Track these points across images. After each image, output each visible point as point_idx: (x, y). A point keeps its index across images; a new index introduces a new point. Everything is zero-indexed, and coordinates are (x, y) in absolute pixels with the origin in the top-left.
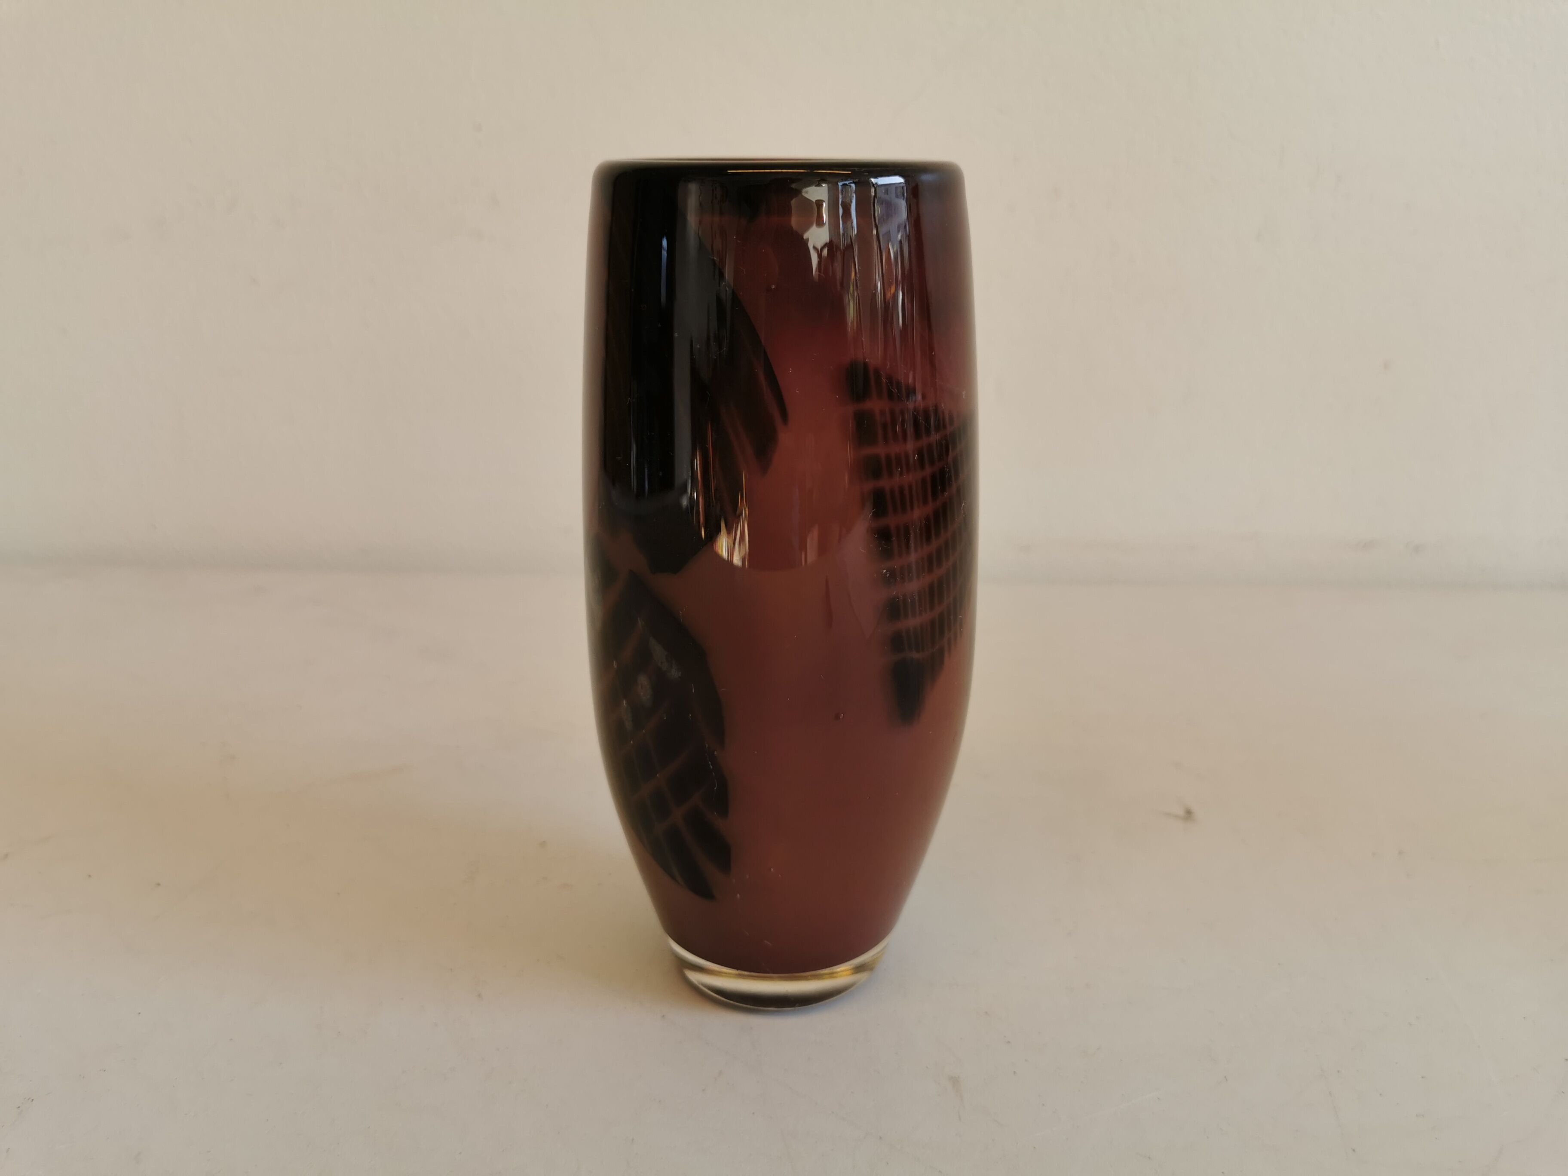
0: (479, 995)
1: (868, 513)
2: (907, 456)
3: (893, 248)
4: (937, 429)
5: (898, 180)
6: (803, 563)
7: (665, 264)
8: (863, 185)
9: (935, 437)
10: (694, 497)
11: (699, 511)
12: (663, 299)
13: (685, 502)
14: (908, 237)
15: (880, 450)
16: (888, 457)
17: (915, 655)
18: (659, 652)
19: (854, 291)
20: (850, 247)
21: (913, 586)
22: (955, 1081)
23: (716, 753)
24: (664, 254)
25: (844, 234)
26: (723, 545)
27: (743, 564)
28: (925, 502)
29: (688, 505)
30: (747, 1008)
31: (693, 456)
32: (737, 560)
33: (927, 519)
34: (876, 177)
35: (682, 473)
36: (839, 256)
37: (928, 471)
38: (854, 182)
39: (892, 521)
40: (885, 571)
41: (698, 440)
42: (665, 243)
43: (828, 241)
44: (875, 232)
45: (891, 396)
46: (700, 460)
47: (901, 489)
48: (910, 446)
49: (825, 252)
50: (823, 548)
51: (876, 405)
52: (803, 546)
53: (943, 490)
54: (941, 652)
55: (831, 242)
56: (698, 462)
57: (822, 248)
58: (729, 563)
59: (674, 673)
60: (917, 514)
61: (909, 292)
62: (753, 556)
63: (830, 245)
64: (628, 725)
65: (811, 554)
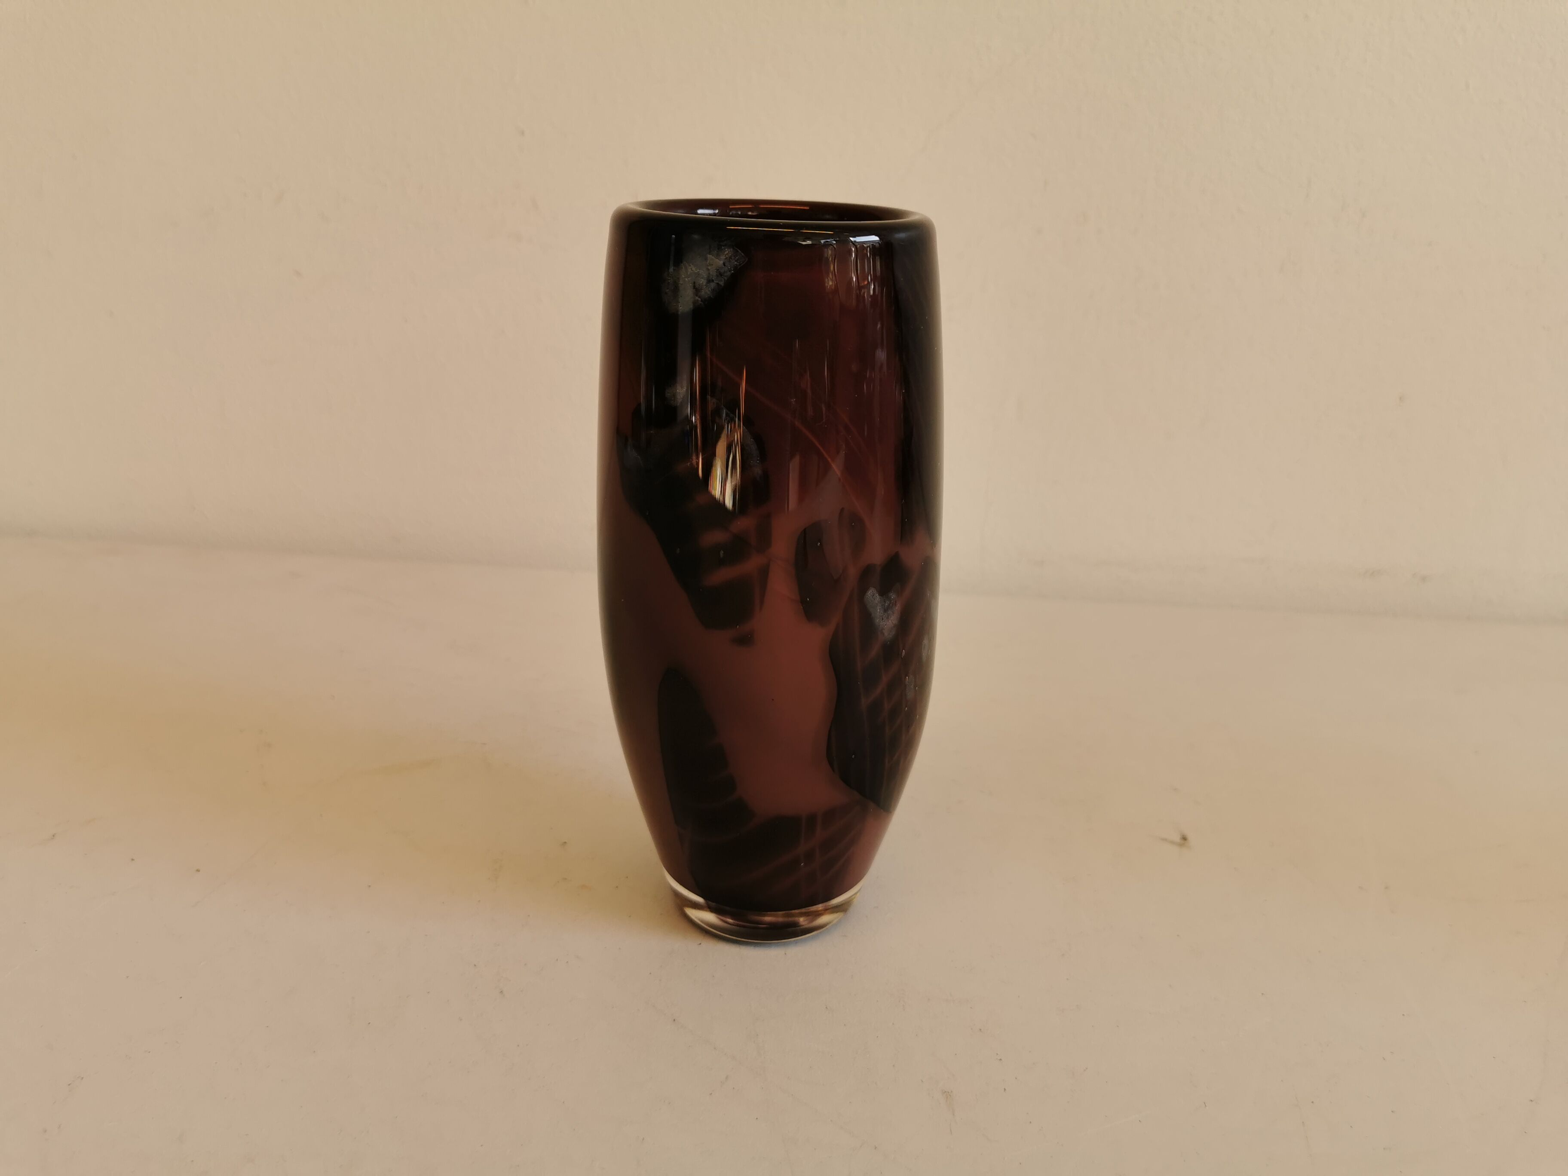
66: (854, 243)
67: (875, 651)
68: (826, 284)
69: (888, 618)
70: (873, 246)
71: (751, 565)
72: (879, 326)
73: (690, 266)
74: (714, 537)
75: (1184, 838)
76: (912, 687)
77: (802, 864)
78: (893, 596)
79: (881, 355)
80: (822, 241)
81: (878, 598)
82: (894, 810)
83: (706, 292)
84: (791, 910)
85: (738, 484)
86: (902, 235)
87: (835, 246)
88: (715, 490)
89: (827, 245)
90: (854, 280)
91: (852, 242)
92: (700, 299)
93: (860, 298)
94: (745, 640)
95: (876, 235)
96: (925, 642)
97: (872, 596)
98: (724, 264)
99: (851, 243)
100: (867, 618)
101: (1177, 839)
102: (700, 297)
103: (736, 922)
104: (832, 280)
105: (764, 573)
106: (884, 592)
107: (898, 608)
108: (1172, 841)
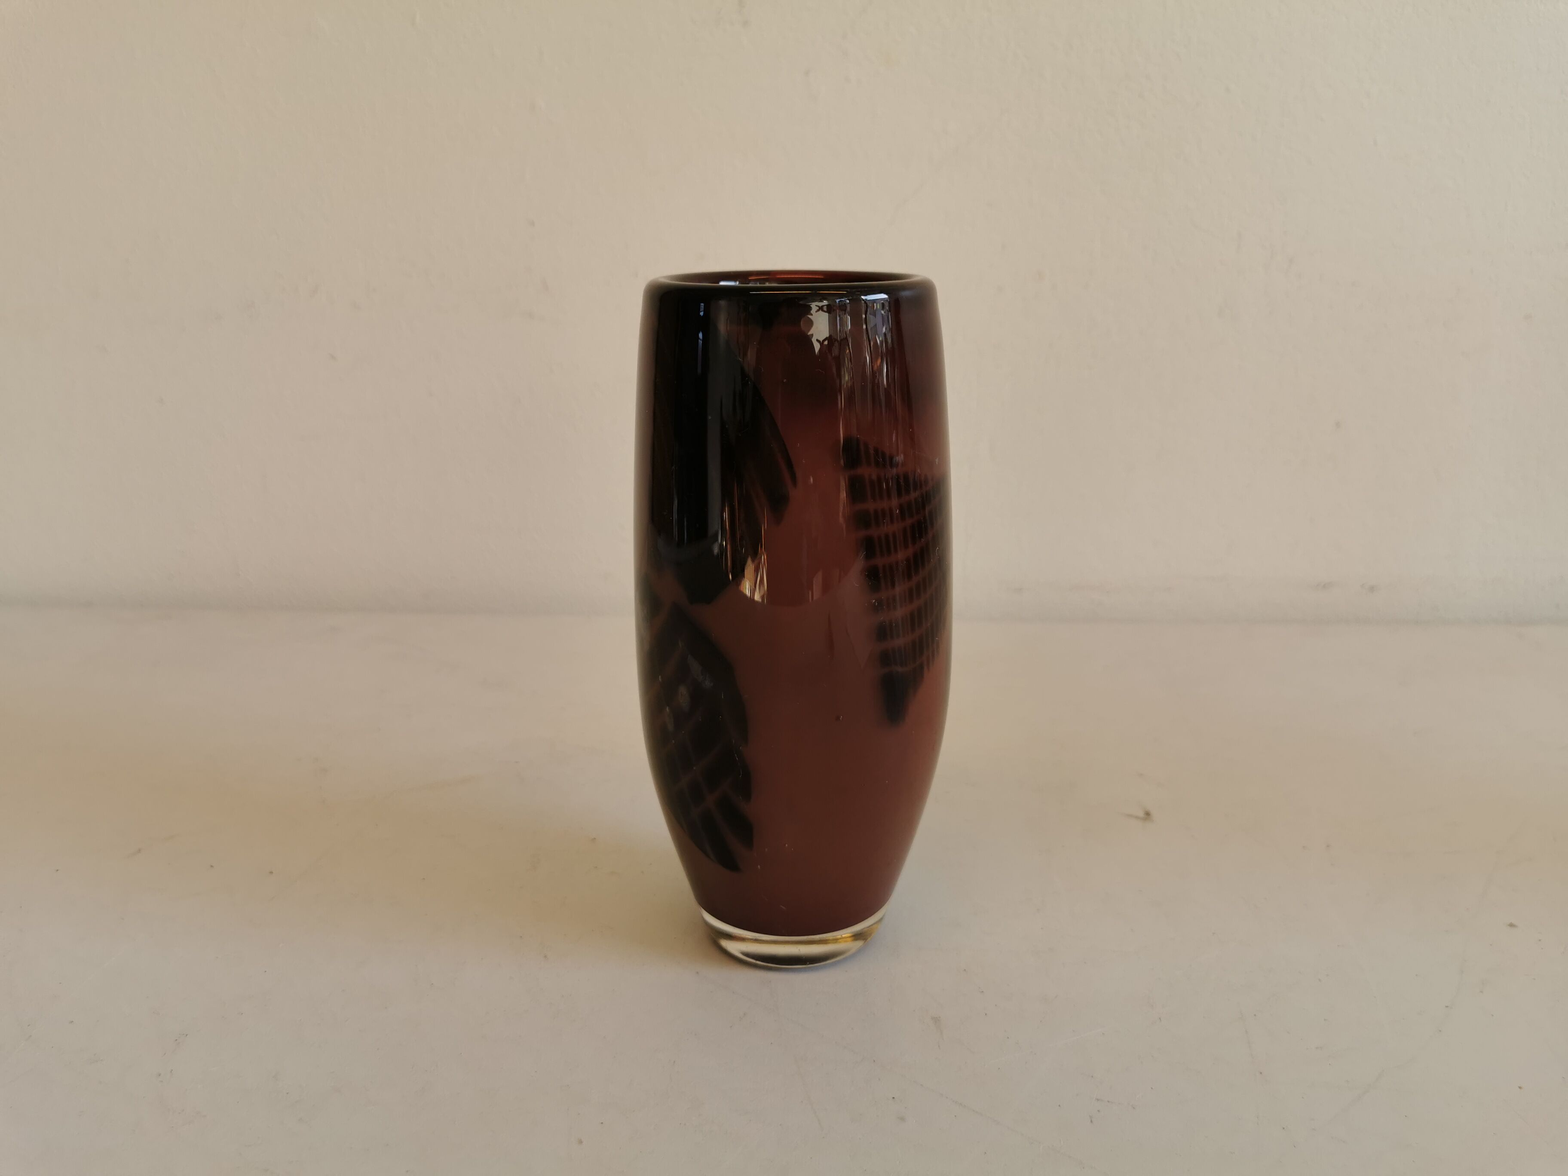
0: (545, 957)
1: (862, 555)
2: (891, 510)
3: (879, 339)
4: (915, 489)
5: (883, 296)
6: (810, 601)
7: (701, 350)
8: (856, 301)
9: (914, 495)
10: (723, 545)
11: (727, 557)
12: (699, 371)
13: (716, 550)
14: (891, 330)
15: (870, 506)
16: (876, 511)
17: (900, 669)
18: (695, 667)
19: (848, 363)
20: (846, 339)
21: (900, 613)
22: (936, 1020)
23: (741, 748)
24: (700, 342)
25: (840, 331)
26: (746, 587)
27: (762, 600)
28: (906, 547)
29: (718, 553)
30: (767, 966)
31: (723, 511)
32: (757, 597)
33: (908, 560)
34: (865, 295)
35: (714, 526)
36: (836, 344)
37: (909, 522)
38: (848, 299)
39: (880, 561)
40: (874, 601)
41: (726, 495)
42: (701, 335)
43: (828, 336)
44: (864, 327)
45: (877, 464)
46: (728, 512)
47: (887, 536)
48: (895, 502)
49: (826, 343)
50: (827, 587)
51: (868, 472)
52: (810, 587)
53: (921, 537)
54: (921, 667)
55: (830, 336)
56: (726, 515)
57: (824, 340)
58: (752, 600)
59: (708, 684)
60: (901, 556)
61: (892, 365)
62: (771, 594)
63: (829, 339)
64: (671, 727)
65: (817, 592)
75: (1148, 814)
101: (1141, 814)
108: (1137, 818)
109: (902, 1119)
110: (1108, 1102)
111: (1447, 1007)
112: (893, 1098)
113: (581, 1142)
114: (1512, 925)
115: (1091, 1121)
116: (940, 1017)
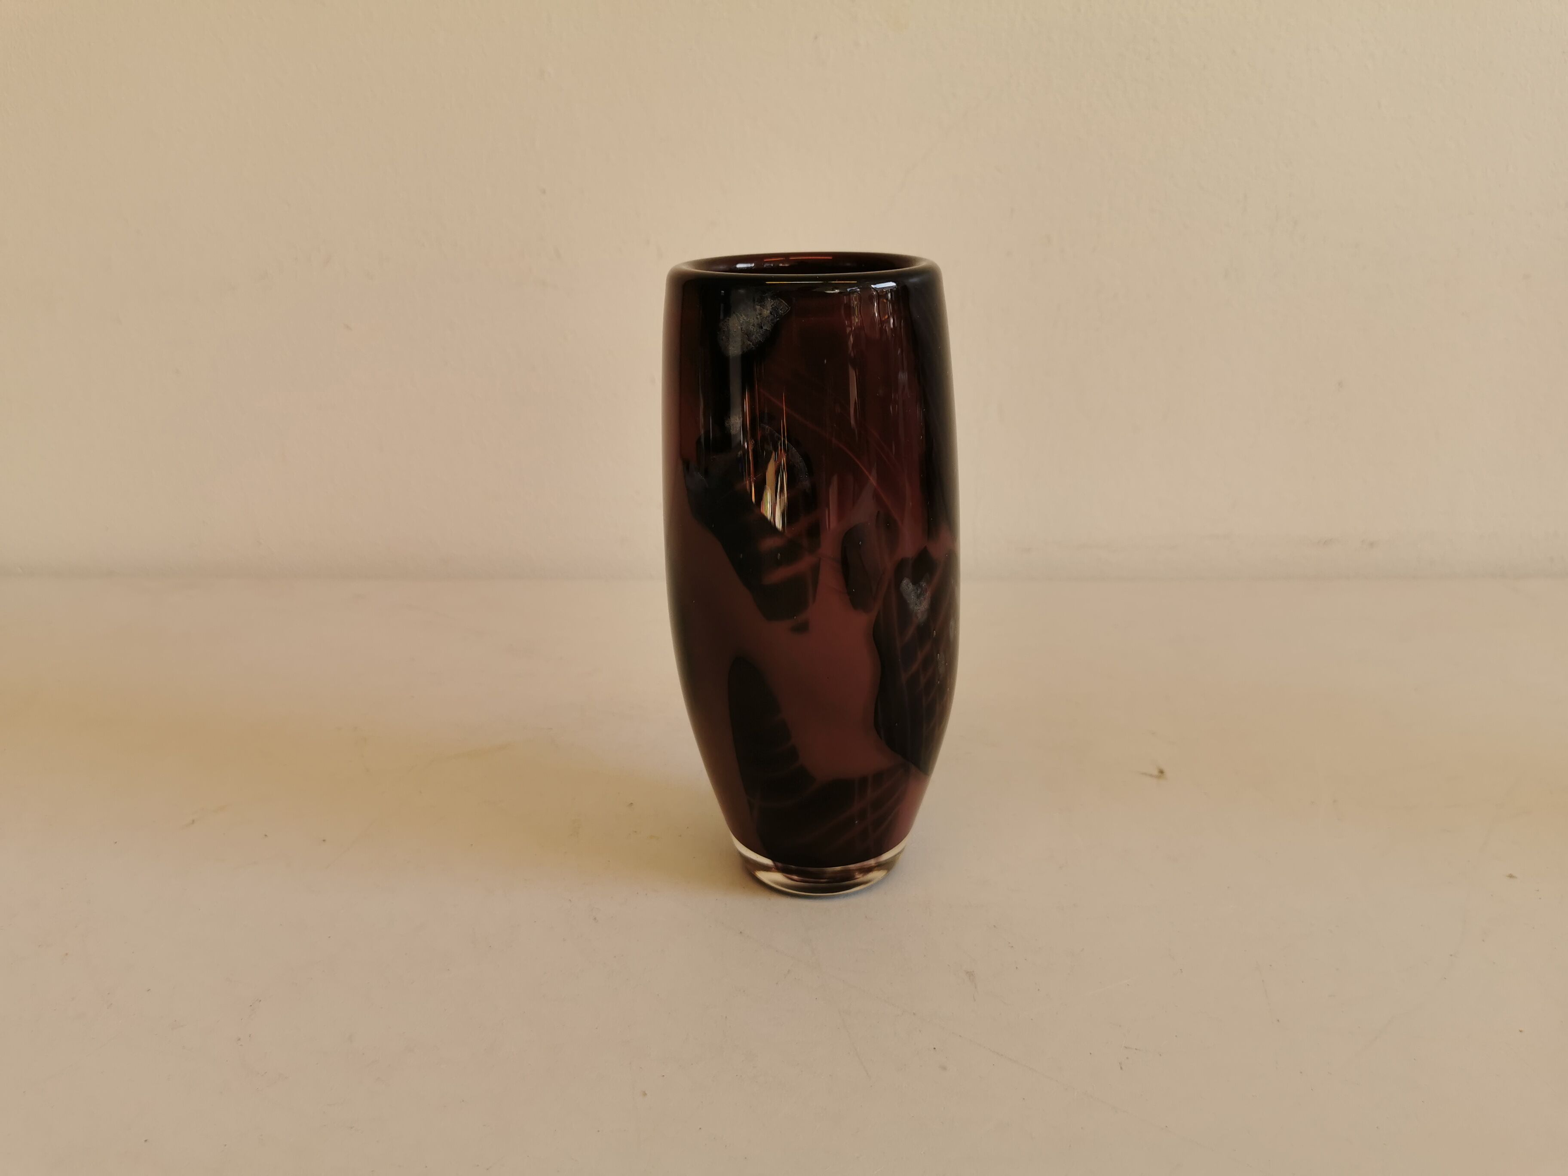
22: (970, 974)
66: (875, 289)
67: (911, 631)
68: (853, 322)
69: (920, 603)
70: (891, 290)
71: (803, 564)
72: (899, 352)
73: (742, 316)
74: (769, 544)
75: (1161, 772)
76: (943, 662)
77: (856, 822)
78: (924, 584)
79: (903, 377)
80: (848, 290)
81: (911, 586)
82: (932, 773)
83: (757, 336)
84: (847, 865)
85: (786, 508)
86: (914, 280)
87: (859, 293)
88: (767, 512)
89: (853, 292)
90: (876, 315)
91: (873, 288)
92: (751, 343)
93: (882, 331)
94: (802, 628)
95: (893, 282)
96: (952, 623)
97: (907, 585)
98: (771, 313)
99: (873, 290)
100: (903, 603)
101: (1156, 772)
102: (751, 342)
103: (800, 878)
104: (857, 317)
105: (816, 569)
106: (916, 582)
107: (928, 594)
108: (1151, 776)
109: (944, 1068)
110: (1136, 1049)
111: (1451, 955)
112: (935, 1048)
113: (645, 1094)
114: (1511, 876)
115: (1121, 1068)
116: (973, 972)
